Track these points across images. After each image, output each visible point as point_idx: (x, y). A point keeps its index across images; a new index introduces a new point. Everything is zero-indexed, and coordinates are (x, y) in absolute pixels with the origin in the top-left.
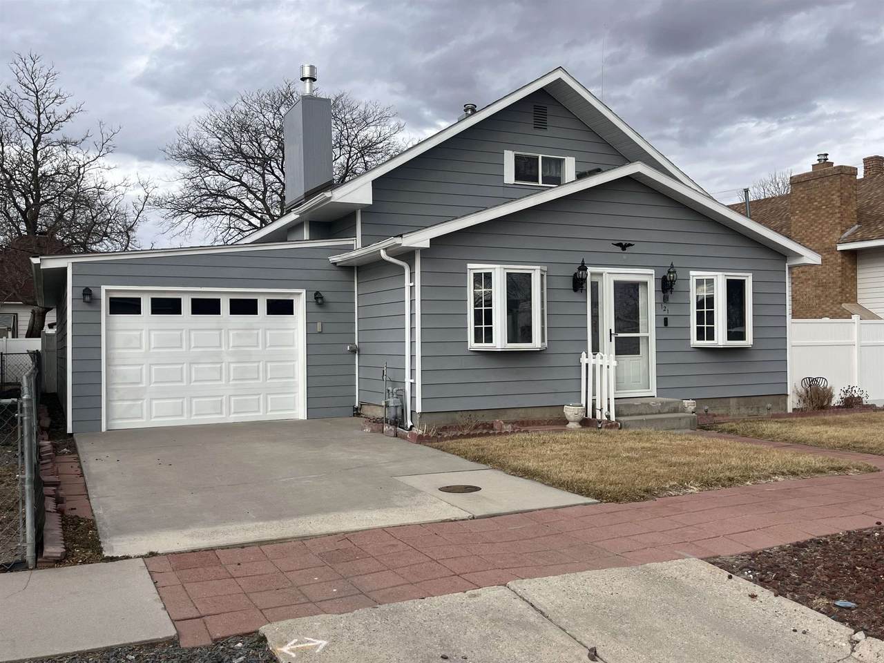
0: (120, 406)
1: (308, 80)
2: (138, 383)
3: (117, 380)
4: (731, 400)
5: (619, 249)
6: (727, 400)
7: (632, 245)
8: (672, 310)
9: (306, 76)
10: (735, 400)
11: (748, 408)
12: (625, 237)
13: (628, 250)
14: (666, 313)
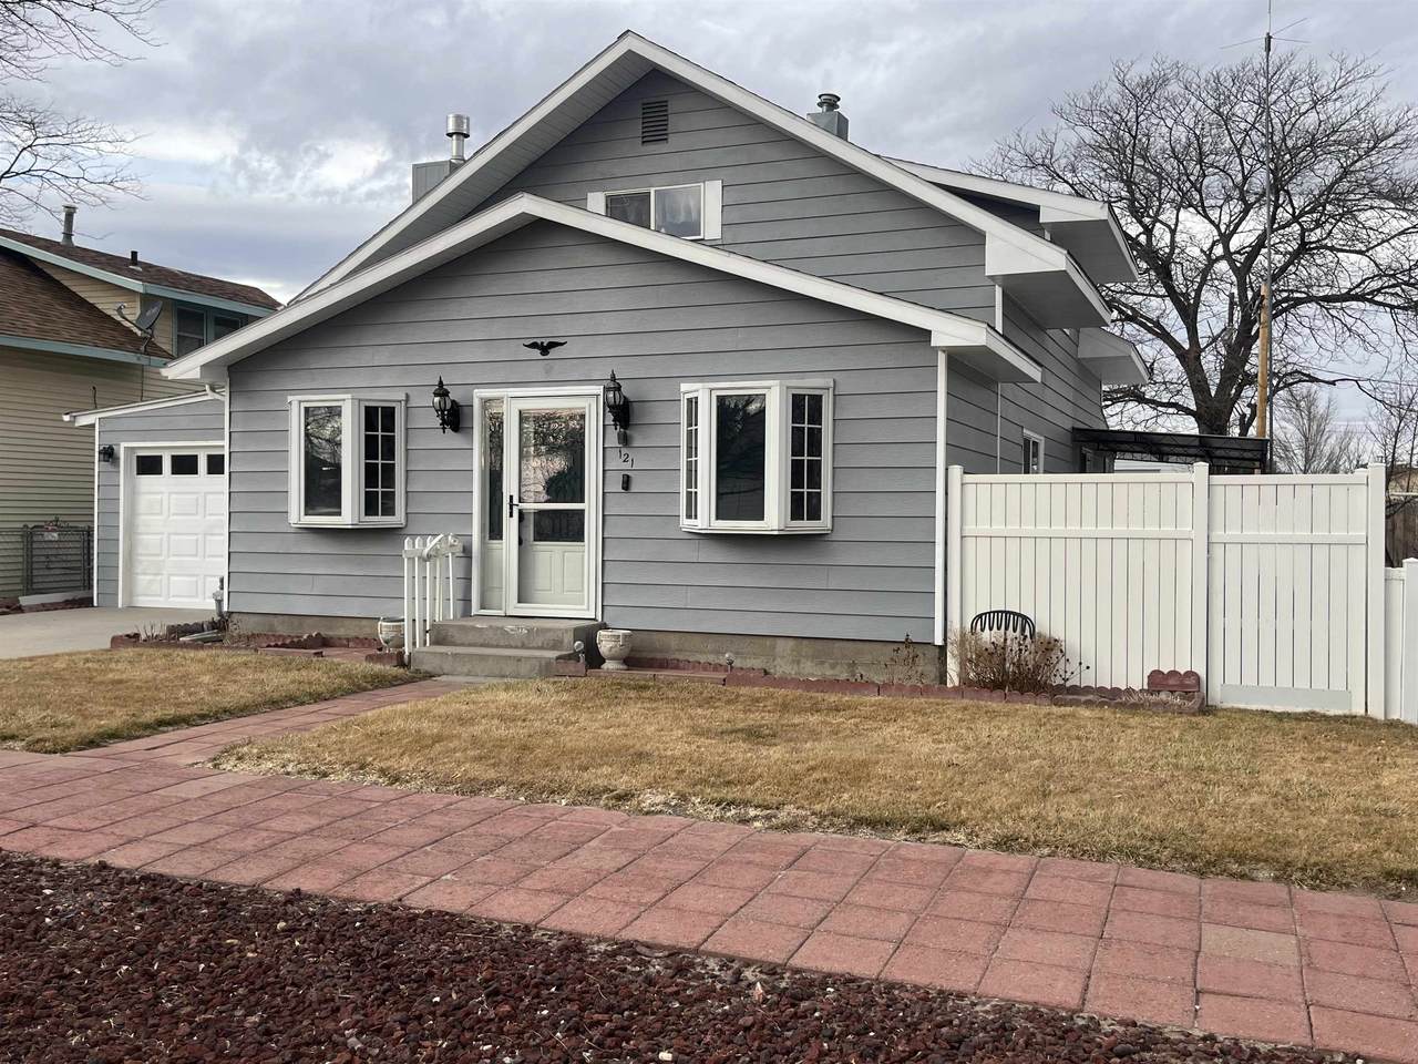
0: (143, 580)
1: (454, 137)
2: (158, 555)
3: (140, 550)
4: (780, 642)
5: (536, 353)
6: (768, 642)
7: (562, 344)
8: (641, 461)
9: (451, 131)
10: (791, 643)
11: (822, 663)
12: (543, 332)
13: (554, 353)
14: (627, 466)
